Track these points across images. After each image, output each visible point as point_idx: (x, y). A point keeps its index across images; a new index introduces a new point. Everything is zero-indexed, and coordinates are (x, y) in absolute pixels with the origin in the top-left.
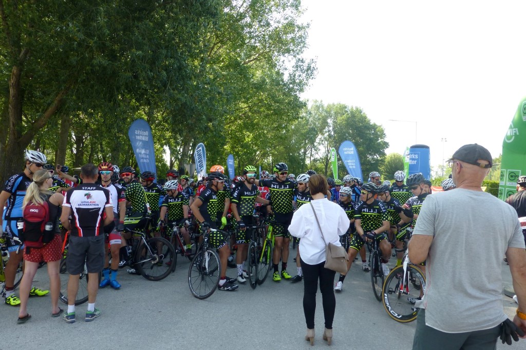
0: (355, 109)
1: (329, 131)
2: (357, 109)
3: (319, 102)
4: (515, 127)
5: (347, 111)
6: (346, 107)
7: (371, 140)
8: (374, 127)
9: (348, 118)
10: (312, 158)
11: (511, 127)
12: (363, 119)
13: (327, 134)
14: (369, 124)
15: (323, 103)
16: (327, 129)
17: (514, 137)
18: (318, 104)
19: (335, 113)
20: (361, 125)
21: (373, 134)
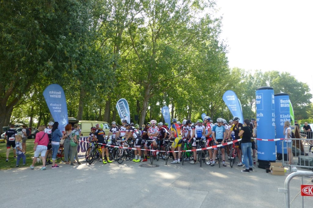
2: (286, 73)
3: (259, 71)
5: (279, 75)
6: (278, 73)
7: (298, 93)
8: (300, 85)
9: (280, 80)
12: (292, 79)
14: (297, 82)
15: (262, 71)
19: (272, 77)
20: (291, 83)
21: (300, 89)
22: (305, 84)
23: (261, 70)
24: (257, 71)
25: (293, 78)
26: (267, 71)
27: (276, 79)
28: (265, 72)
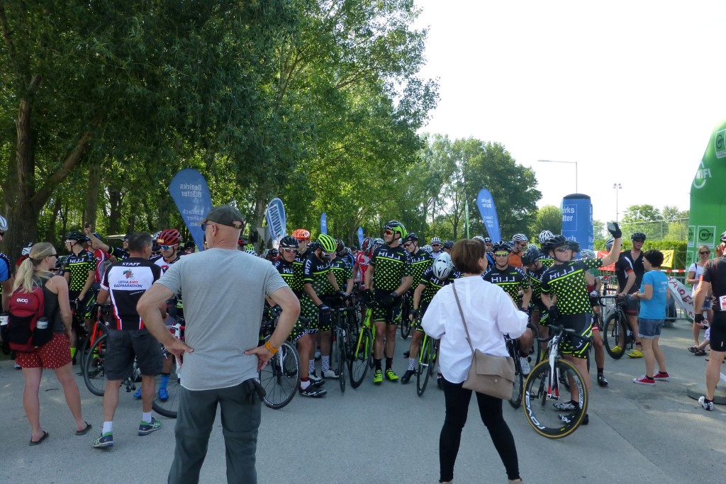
0: (493, 146)
1: (458, 177)
2: (496, 145)
3: (444, 137)
4: (706, 167)
5: (482, 150)
7: (516, 188)
8: (521, 170)
9: (484, 159)
10: (435, 216)
11: (701, 167)
12: (506, 160)
13: (456, 181)
14: (514, 166)
16: (455, 174)
17: (705, 181)
18: (442, 140)
19: (466, 152)
20: (502, 168)
21: (519, 180)
22: (528, 169)
23: (447, 136)
25: (508, 158)
26: (460, 139)
27: (477, 157)
28: (456, 142)
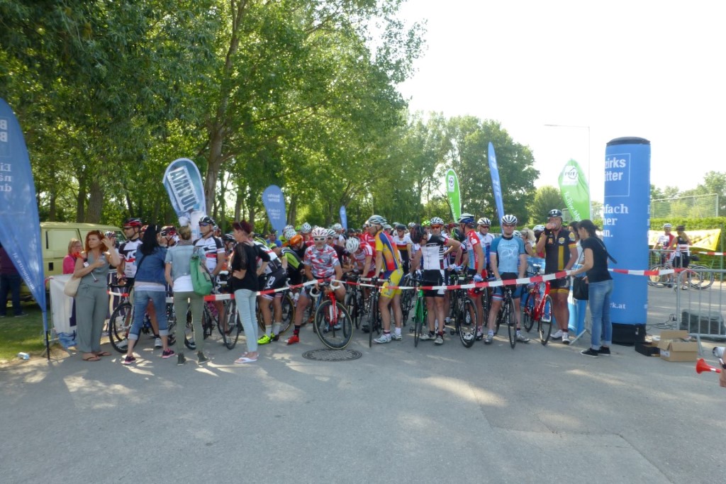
0: (490, 124)
1: (453, 156)
2: (493, 123)
5: (479, 127)
6: (476, 121)
7: (514, 168)
8: (519, 149)
9: (481, 136)
10: (431, 197)
12: (503, 137)
13: (450, 162)
14: (511, 144)
15: (444, 116)
16: (450, 153)
18: (437, 117)
19: (464, 130)
22: (526, 147)
23: (442, 113)
24: (434, 114)
25: (506, 135)
26: (456, 116)
27: (473, 135)
28: (451, 119)
